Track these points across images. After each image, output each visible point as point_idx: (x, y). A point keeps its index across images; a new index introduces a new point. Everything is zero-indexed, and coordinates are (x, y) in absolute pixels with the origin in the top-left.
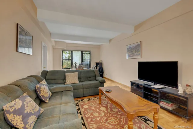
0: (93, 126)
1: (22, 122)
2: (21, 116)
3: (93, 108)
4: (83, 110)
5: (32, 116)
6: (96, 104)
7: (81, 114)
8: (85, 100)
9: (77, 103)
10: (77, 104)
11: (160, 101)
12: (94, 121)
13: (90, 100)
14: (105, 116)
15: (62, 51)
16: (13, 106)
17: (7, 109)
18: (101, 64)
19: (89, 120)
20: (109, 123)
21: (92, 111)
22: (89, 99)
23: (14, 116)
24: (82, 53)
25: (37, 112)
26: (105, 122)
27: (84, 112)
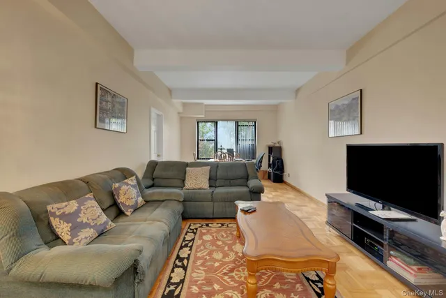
0: (199, 275)
1: (69, 234)
2: (70, 225)
3: (220, 243)
4: (200, 242)
5: (88, 229)
6: (231, 236)
7: (190, 250)
8: (215, 225)
9: (196, 229)
10: (195, 231)
11: (390, 255)
12: (206, 267)
13: (224, 228)
14: (234, 262)
15: (198, 123)
16: (63, 208)
17: (53, 211)
18: (280, 149)
19: (199, 263)
20: (232, 277)
21: (214, 248)
22: (222, 225)
23: (60, 222)
24: (237, 126)
25: (100, 225)
26: (225, 274)
27: (199, 247)
